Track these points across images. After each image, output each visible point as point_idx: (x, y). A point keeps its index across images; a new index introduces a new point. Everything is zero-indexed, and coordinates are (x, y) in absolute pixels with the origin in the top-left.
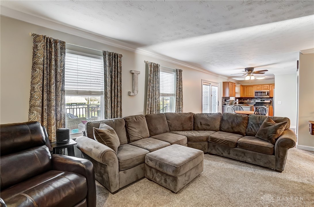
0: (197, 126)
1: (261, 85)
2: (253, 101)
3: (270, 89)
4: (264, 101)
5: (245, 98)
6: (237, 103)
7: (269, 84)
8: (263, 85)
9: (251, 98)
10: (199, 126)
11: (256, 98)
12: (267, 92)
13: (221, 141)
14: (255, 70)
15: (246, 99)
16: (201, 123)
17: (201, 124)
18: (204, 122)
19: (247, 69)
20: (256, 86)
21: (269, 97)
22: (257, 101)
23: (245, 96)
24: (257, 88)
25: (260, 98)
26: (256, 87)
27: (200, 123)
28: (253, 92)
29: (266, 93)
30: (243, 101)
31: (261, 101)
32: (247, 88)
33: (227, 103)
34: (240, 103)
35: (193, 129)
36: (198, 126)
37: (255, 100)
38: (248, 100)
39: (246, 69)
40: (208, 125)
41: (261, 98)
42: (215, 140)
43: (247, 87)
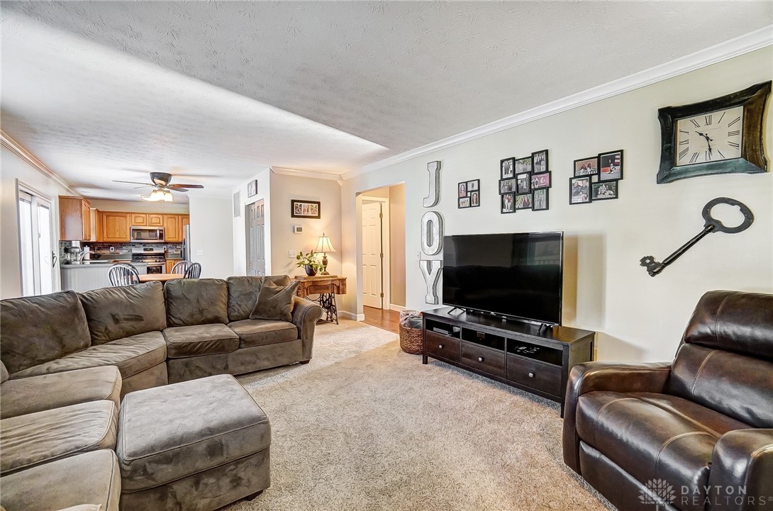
0: (103, 330)
1: (146, 214)
2: (124, 251)
3: (165, 225)
4: (152, 250)
5: (103, 243)
6: (88, 257)
7: (162, 214)
8: (149, 214)
9: (121, 245)
10: (112, 327)
11: (134, 245)
12: (160, 230)
13: (207, 345)
14: (173, 181)
15: (107, 245)
16: (113, 316)
17: (116, 321)
18: (126, 313)
19: (156, 175)
20: (133, 215)
21: (163, 241)
22: (135, 251)
23: (106, 240)
24: (135, 220)
25: (141, 243)
26: (133, 218)
27: (111, 317)
28: (126, 229)
29: (158, 232)
30: (99, 252)
31: (145, 250)
32: (110, 218)
33: (75, 258)
34: (93, 257)
35: (92, 341)
36: (106, 329)
37: (130, 247)
38: (112, 250)
39: (154, 175)
40: (139, 318)
41: (144, 244)
42: (189, 348)
43: (109, 216)
